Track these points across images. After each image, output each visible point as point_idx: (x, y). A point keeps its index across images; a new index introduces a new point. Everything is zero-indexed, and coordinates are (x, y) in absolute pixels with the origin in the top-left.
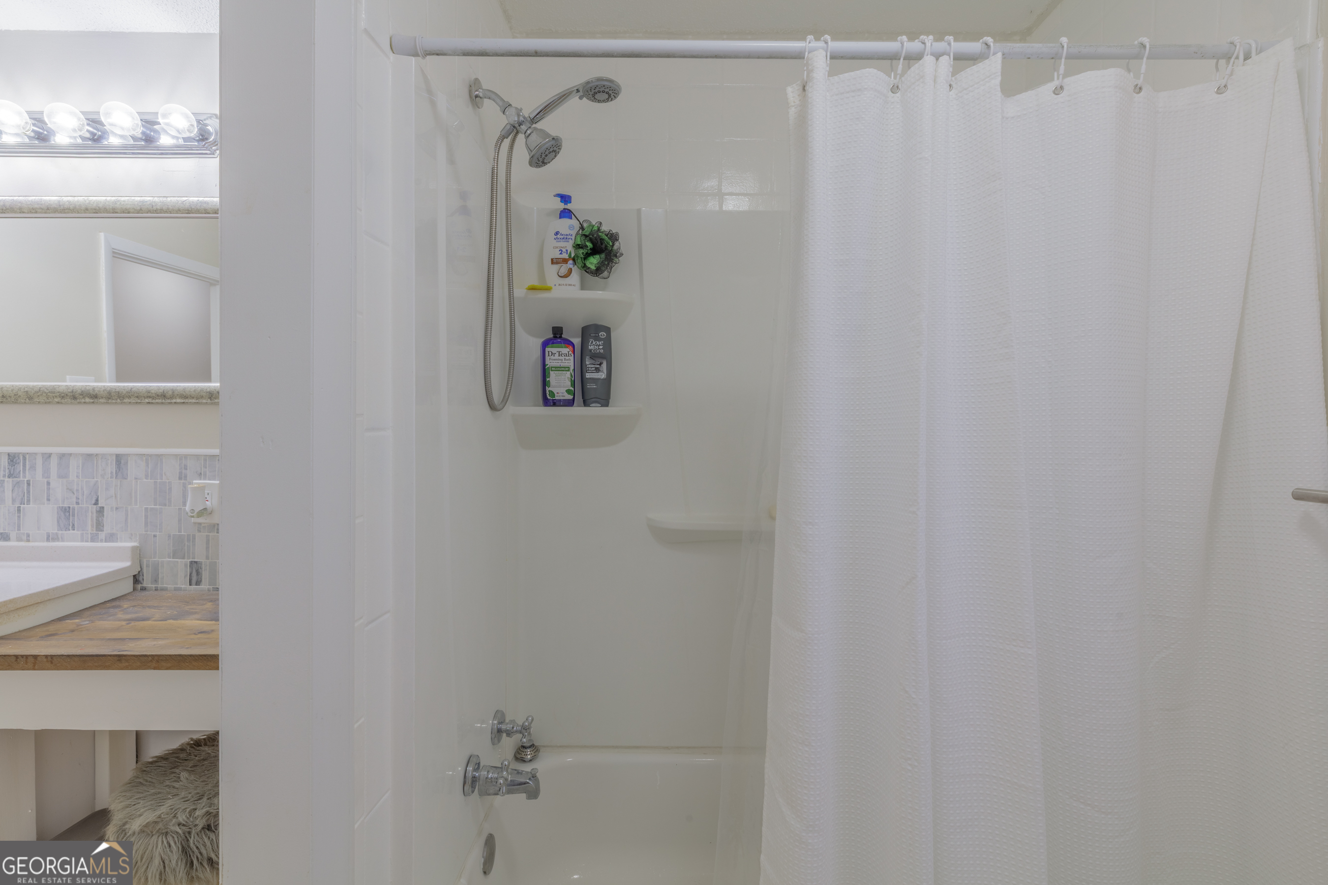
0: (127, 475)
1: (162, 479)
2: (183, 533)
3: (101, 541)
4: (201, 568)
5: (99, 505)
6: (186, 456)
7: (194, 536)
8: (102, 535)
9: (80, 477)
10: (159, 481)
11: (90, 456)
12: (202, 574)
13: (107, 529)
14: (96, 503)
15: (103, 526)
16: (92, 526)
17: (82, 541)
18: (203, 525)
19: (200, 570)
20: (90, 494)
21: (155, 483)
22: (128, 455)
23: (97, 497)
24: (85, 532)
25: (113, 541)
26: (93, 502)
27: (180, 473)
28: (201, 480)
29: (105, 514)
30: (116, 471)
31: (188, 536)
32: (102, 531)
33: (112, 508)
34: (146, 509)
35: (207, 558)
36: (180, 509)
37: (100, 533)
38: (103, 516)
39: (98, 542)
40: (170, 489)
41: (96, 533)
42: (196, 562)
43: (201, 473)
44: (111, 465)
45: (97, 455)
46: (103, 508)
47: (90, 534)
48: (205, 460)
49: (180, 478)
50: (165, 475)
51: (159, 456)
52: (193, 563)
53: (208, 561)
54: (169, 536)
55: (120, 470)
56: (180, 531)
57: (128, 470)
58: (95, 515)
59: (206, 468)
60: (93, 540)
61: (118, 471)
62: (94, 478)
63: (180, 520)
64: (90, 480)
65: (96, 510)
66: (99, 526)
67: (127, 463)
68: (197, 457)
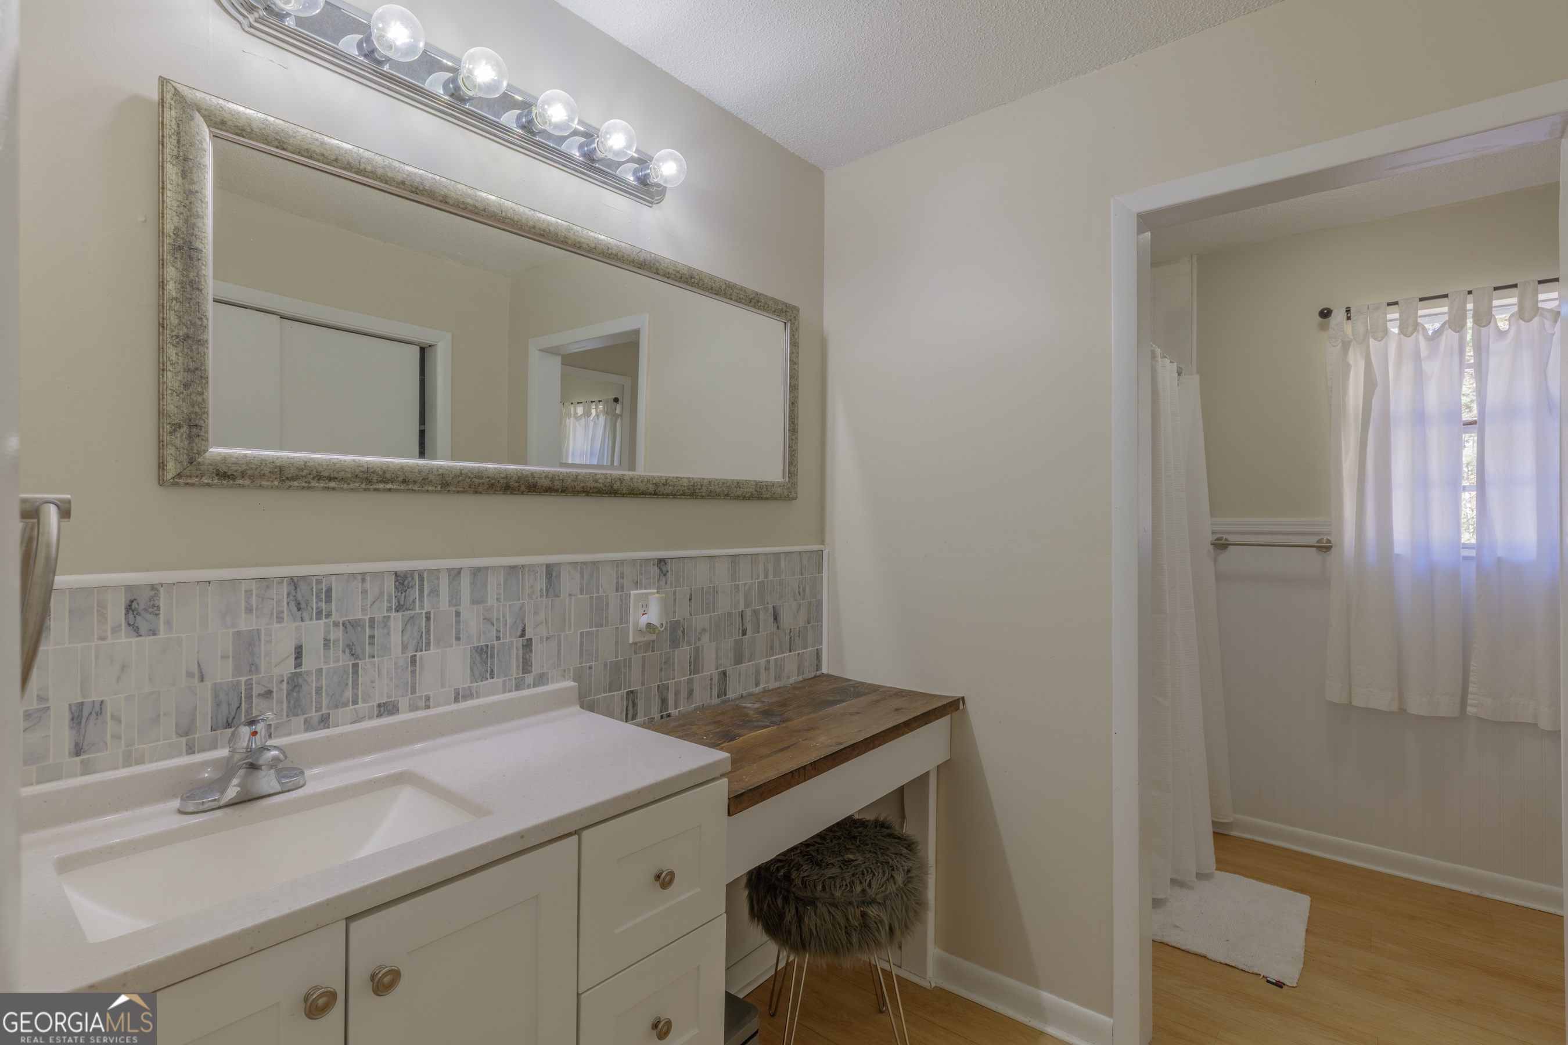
0: (560, 591)
1: (599, 593)
2: (619, 659)
3: (529, 687)
4: (637, 698)
5: (527, 637)
6: (622, 562)
7: (630, 659)
8: (530, 678)
9: (502, 600)
10: (595, 595)
11: (513, 568)
12: (637, 705)
13: (536, 669)
14: (523, 635)
15: (531, 666)
16: (518, 667)
17: (504, 692)
18: (639, 645)
19: (636, 701)
20: (516, 622)
21: (591, 598)
22: (560, 564)
23: (523, 625)
24: (507, 678)
25: (543, 684)
26: (519, 633)
27: (617, 583)
28: (637, 589)
29: (533, 648)
30: (547, 587)
31: (625, 660)
32: (530, 672)
33: (541, 638)
34: (582, 633)
35: (643, 684)
36: (617, 628)
37: (526, 675)
38: (531, 650)
39: (524, 689)
40: (607, 604)
41: (522, 677)
42: (632, 692)
43: (637, 582)
44: (540, 579)
45: (523, 566)
46: (531, 639)
47: (514, 680)
48: (641, 565)
49: (617, 590)
50: (602, 587)
51: (595, 564)
52: (630, 693)
53: (643, 687)
54: (606, 665)
55: (551, 586)
56: (617, 657)
57: (560, 584)
58: (521, 651)
59: (642, 574)
60: (518, 688)
61: (549, 586)
62: (519, 600)
63: (617, 643)
64: (515, 602)
65: (522, 645)
66: (526, 666)
67: (559, 575)
68: (633, 561)
